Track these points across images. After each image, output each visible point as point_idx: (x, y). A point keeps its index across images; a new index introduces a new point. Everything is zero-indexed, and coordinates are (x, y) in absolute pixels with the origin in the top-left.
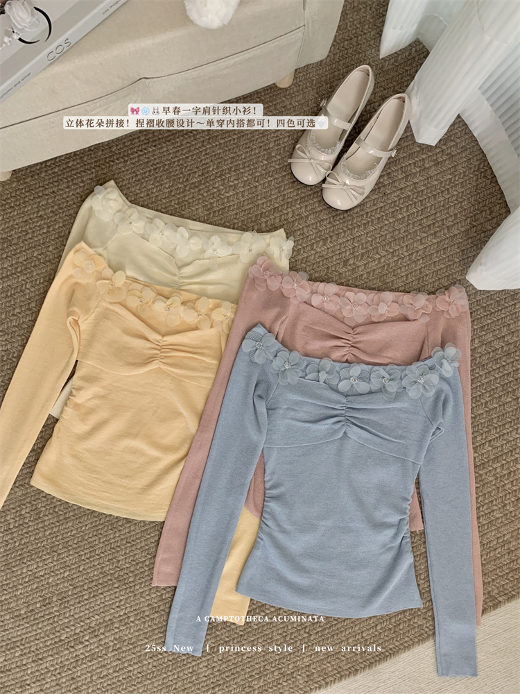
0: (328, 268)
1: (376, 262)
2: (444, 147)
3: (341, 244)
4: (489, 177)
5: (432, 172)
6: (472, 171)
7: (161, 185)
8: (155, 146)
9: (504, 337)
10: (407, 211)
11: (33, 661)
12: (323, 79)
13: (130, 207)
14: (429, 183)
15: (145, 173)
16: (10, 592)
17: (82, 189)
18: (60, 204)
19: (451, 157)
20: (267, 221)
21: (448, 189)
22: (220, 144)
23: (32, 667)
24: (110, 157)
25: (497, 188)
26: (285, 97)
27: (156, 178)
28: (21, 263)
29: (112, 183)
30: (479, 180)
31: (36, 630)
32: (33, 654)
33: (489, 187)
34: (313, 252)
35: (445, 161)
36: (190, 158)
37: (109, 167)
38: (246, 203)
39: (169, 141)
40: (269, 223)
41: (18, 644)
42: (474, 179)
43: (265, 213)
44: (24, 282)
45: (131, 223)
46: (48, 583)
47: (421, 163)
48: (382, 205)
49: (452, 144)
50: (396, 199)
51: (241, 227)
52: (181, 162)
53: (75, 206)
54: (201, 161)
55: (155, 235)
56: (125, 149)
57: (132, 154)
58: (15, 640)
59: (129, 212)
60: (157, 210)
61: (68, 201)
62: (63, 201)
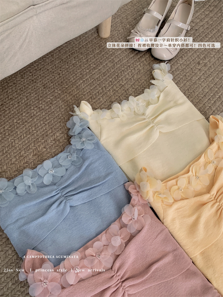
2: (210, 4)
5: (211, 15)
10: (211, 33)
14: (213, 20)
19: (216, 6)
44: (13, 141)
48: (198, 34)
50: (203, 30)
61: (25, 86)
62: (22, 86)
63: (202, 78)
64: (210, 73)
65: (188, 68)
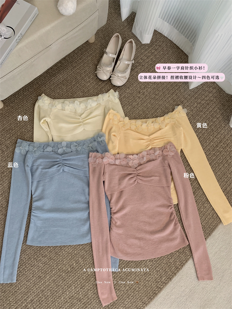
0: (134, 97)
1: (150, 88)
2: (156, 44)
3: (135, 87)
4: (176, 47)
5: (156, 53)
6: (169, 48)
7: (62, 89)
8: (54, 77)
9: (204, 99)
10: (153, 68)
11: (81, 288)
12: (105, 35)
13: (53, 101)
14: (156, 57)
15: (54, 87)
16: (61, 264)
17: (32, 101)
18: (26, 109)
19: (160, 46)
20: (105, 89)
21: (163, 57)
22: (78, 68)
23: (81, 291)
24: (39, 86)
25: (180, 50)
26: (94, 45)
27: (59, 88)
28: (19, 135)
29: (43, 94)
30: (173, 50)
31: (77, 275)
32: (80, 285)
33: (177, 51)
34: (126, 93)
35: (158, 48)
36: (69, 77)
37: (40, 90)
38: (95, 86)
39: (59, 73)
40: (106, 90)
41: (72, 284)
42: (171, 50)
43: (103, 87)
45: (56, 106)
46: (75, 254)
47: (150, 52)
48: (143, 69)
49: (158, 41)
51: (97, 94)
52: (66, 79)
53: (32, 108)
54: (73, 76)
55: (67, 107)
56: (43, 81)
57: (47, 82)
58: (70, 283)
59: (54, 102)
60: (64, 99)
63: (140, 103)
64: (145, 100)
65: (131, 96)
